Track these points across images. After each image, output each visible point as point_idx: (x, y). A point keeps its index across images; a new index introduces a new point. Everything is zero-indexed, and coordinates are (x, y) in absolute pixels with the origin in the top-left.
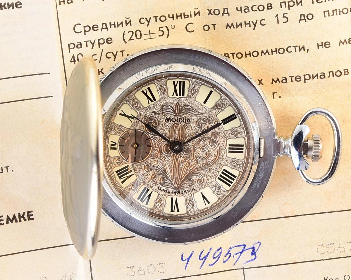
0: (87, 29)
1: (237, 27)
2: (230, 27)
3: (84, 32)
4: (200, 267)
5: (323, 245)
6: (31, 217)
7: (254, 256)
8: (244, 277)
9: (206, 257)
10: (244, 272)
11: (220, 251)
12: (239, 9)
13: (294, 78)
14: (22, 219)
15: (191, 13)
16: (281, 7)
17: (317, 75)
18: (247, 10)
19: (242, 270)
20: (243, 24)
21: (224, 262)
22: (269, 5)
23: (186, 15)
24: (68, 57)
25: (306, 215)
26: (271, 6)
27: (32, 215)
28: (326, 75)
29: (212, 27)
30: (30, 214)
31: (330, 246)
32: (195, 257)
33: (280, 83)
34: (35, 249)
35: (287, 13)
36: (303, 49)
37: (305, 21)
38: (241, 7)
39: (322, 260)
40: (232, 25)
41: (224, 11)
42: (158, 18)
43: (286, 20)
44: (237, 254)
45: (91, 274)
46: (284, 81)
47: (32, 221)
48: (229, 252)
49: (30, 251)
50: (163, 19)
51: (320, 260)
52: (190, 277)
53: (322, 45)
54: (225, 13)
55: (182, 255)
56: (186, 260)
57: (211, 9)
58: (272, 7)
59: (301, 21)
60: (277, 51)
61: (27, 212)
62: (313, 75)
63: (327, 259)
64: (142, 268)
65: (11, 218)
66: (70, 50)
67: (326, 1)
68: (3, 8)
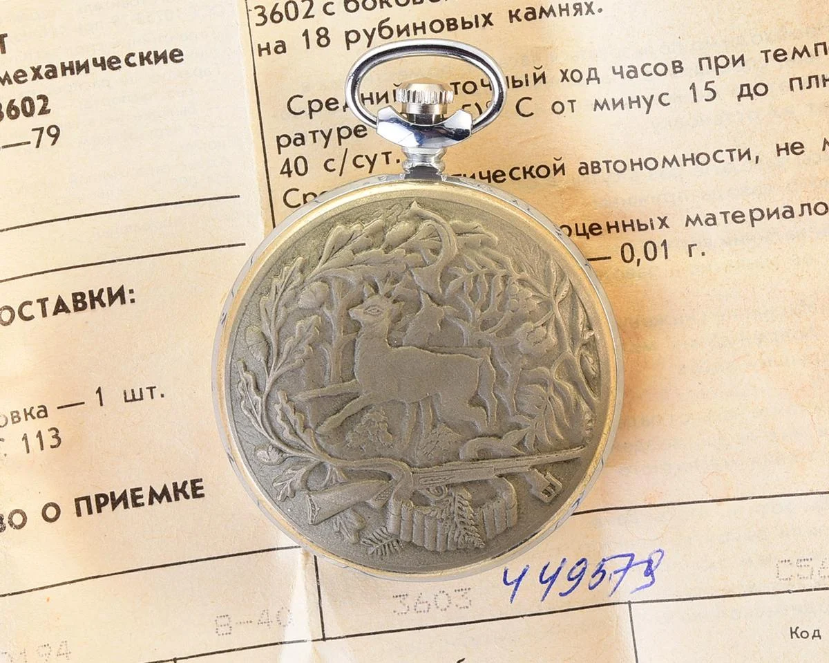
0: (315, 106)
1: (614, 109)
2: (602, 108)
3: (308, 112)
4: (542, 597)
5: (789, 561)
6: (199, 492)
7: (649, 578)
8: (631, 620)
9: (553, 578)
10: (630, 610)
11: (583, 565)
12: (618, 70)
13: (729, 216)
14: (181, 495)
15: (526, 76)
16: (701, 69)
17: (776, 211)
18: (633, 73)
19: (627, 605)
20: (626, 102)
21: (591, 588)
22: (677, 64)
23: (517, 81)
24: (276, 163)
25: (757, 498)
26: (680, 66)
27: (201, 488)
28: (794, 211)
29: (568, 106)
30: (198, 484)
31: (803, 563)
32: (532, 578)
33: (702, 225)
34: (206, 557)
35: (713, 82)
36: (747, 156)
37: (750, 98)
38: (621, 67)
39: (786, 592)
40: (605, 102)
41: (590, 75)
42: (460, 87)
43: (710, 95)
44: (616, 572)
45: (321, 608)
46: (711, 222)
47: (201, 499)
48: (600, 568)
49: (197, 561)
50: (470, 88)
51: (783, 592)
52: (521, 618)
53: (786, 149)
54: (591, 77)
55: (506, 573)
56: (512, 583)
57: (567, 70)
58: (682, 68)
59: (741, 99)
60: (695, 159)
61: (191, 481)
62: (768, 210)
63: (796, 591)
64: (424, 598)
65: (159, 492)
66: (281, 148)
67: (793, 58)
68: (146, 62)
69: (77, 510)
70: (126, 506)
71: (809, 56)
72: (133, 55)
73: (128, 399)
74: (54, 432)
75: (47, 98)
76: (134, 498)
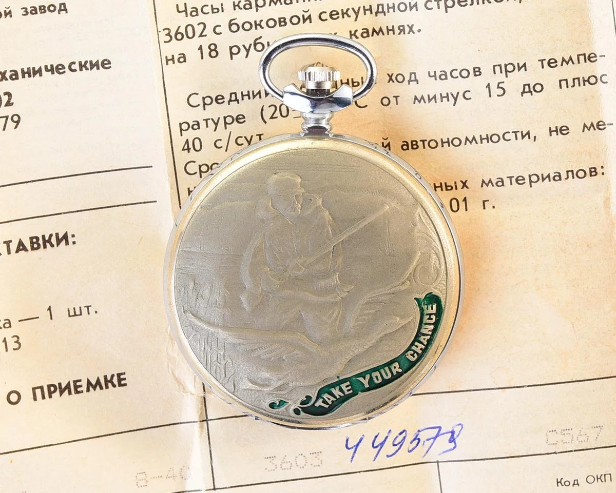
0: (208, 101)
1: (429, 102)
2: (420, 102)
3: (202, 105)
4: (374, 458)
5: (555, 431)
6: (123, 382)
7: (453, 445)
8: (439, 475)
9: (382, 444)
10: (438, 467)
11: (404, 435)
12: (432, 74)
13: (514, 180)
14: (110, 385)
15: (362, 78)
16: (495, 73)
17: (548, 176)
18: (444, 76)
19: (436, 464)
20: (438, 97)
21: (410, 451)
22: (477, 70)
23: (355, 82)
24: (179, 142)
25: (531, 386)
26: (479, 71)
27: (125, 379)
28: (562, 176)
29: (393, 100)
30: (122, 377)
31: (566, 432)
32: (367, 443)
33: (493, 186)
34: (128, 430)
35: (503, 82)
36: (527, 136)
37: (530, 94)
38: (435, 72)
39: (554, 453)
40: (422, 98)
41: (411, 77)
43: (501, 92)
44: (428, 440)
45: (212, 466)
46: (500, 184)
47: (125, 387)
48: (417, 437)
51: (551, 453)
52: (358, 473)
53: (556, 131)
54: (412, 79)
55: (347, 440)
56: (352, 448)
57: (392, 74)
58: (481, 72)
59: (524, 94)
60: (489, 139)
61: (117, 374)
62: (542, 175)
63: (561, 452)
64: (287, 459)
65: (94, 383)
66: (183, 132)
67: (562, 65)
68: (84, 68)
69: (34, 396)
70: (70, 393)
71: (573, 63)
72: (74, 63)
73: (71, 314)
74: (16, 339)
75: (11, 94)
76: (76, 387)
